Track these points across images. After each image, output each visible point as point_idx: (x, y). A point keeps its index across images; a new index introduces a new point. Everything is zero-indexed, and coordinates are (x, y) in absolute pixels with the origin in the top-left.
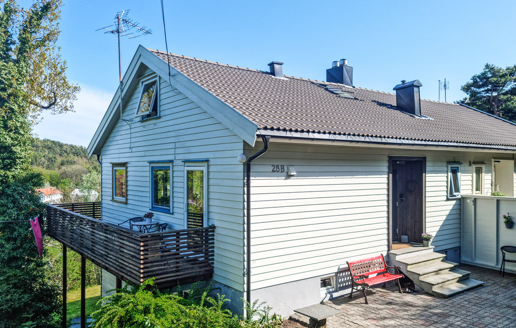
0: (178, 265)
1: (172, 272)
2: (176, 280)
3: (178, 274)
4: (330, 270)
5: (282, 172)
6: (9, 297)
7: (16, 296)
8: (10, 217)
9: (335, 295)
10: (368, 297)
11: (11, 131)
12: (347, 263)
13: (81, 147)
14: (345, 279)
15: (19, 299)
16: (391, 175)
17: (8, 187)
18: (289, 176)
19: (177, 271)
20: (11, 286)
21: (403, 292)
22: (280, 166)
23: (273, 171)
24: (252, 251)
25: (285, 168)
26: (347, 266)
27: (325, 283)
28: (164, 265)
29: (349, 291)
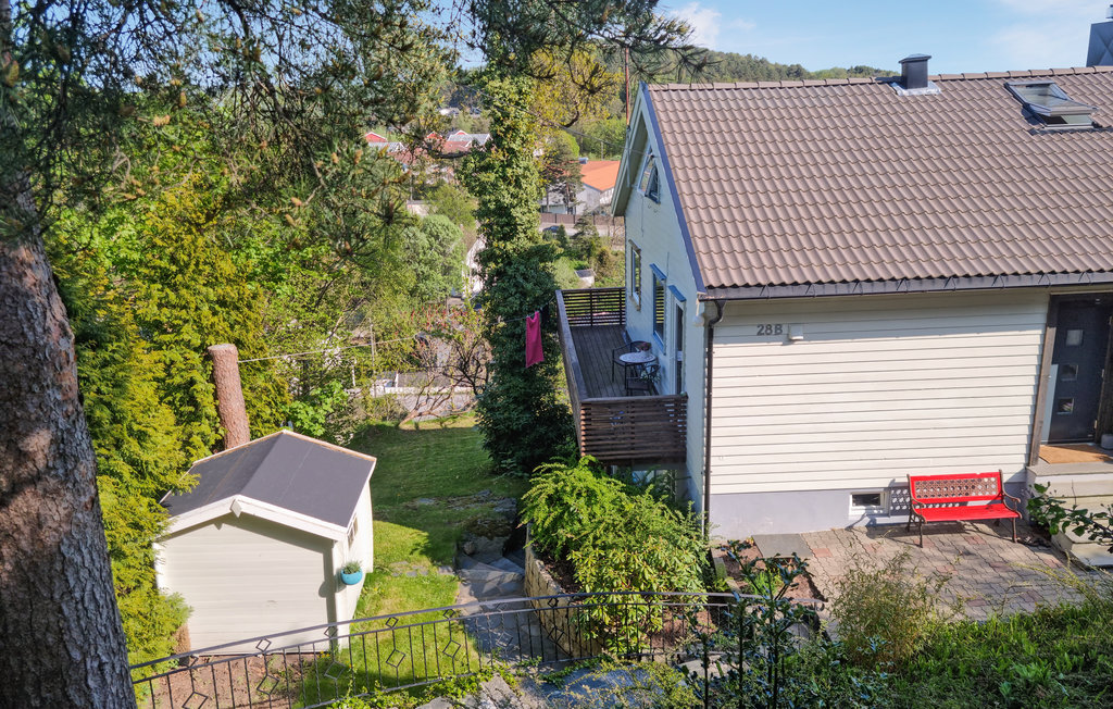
0: (633, 441)
1: (625, 449)
2: (630, 459)
3: (632, 452)
4: (876, 482)
5: (777, 334)
6: (506, 415)
7: (515, 415)
8: (511, 308)
9: (880, 521)
10: (924, 536)
11: (510, 184)
12: (908, 476)
13: (749, 56)
14: (902, 499)
15: (518, 419)
16: (1052, 332)
17: (510, 264)
18: (790, 341)
19: (633, 449)
20: (511, 400)
21: (1018, 541)
22: (773, 327)
23: (759, 334)
24: (712, 444)
25: (785, 329)
26: (906, 480)
27: (865, 499)
28: (614, 439)
29: (905, 519)
